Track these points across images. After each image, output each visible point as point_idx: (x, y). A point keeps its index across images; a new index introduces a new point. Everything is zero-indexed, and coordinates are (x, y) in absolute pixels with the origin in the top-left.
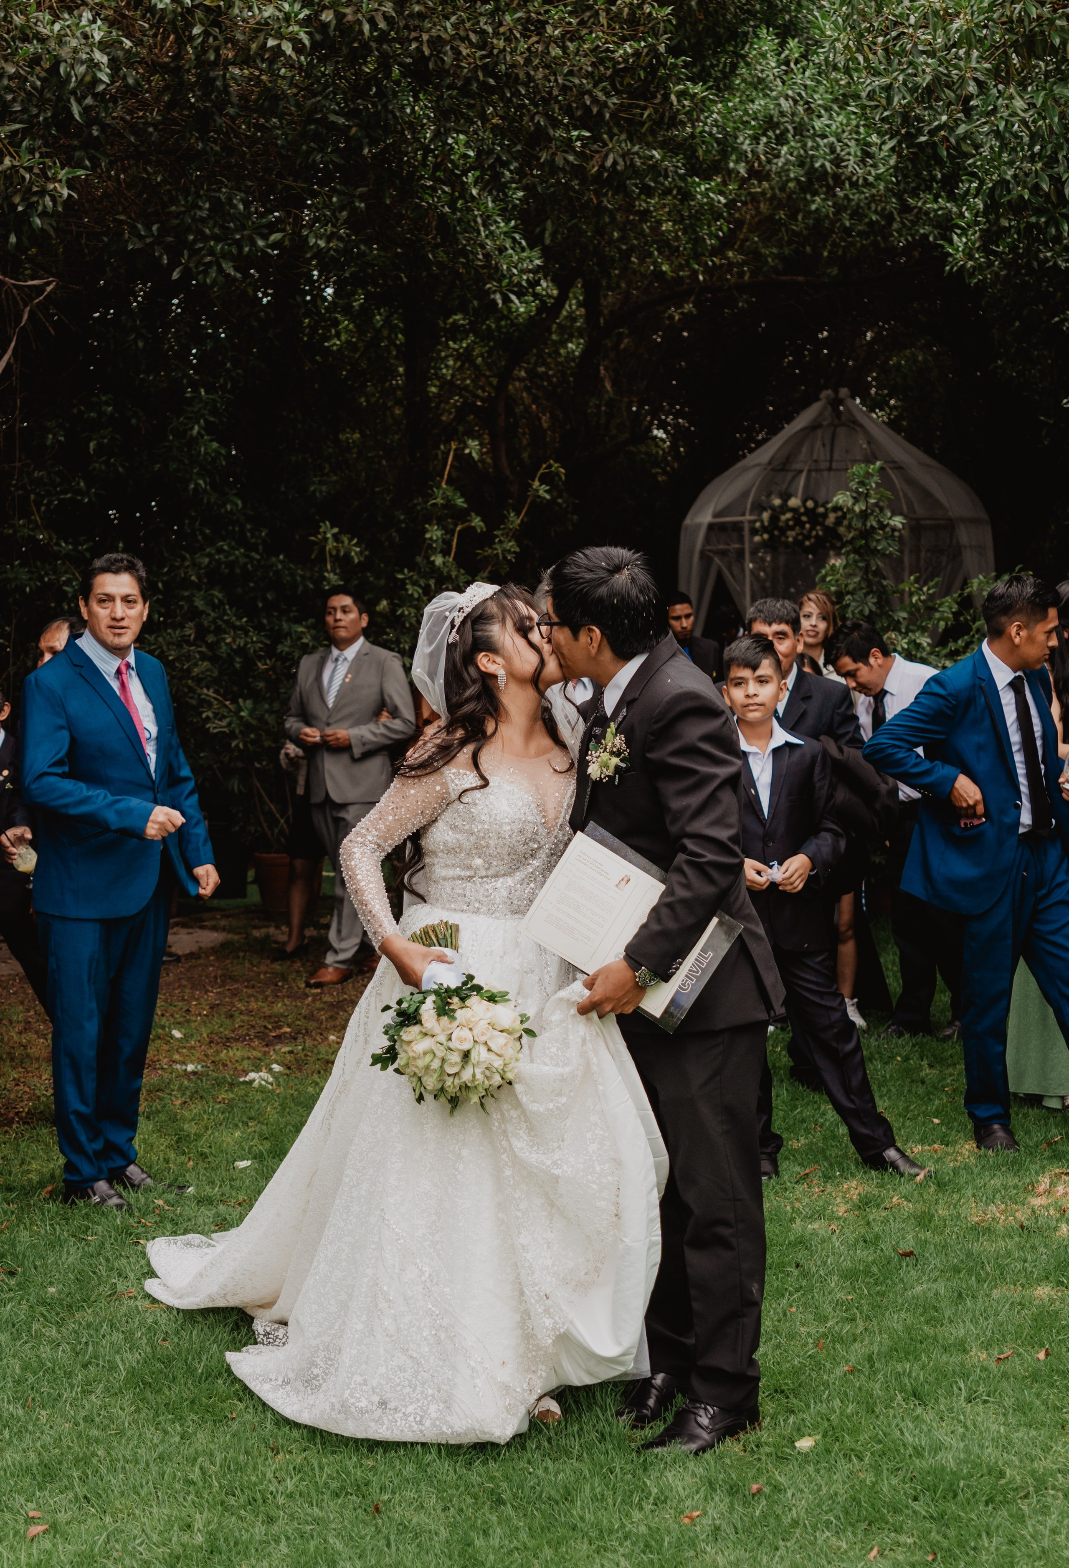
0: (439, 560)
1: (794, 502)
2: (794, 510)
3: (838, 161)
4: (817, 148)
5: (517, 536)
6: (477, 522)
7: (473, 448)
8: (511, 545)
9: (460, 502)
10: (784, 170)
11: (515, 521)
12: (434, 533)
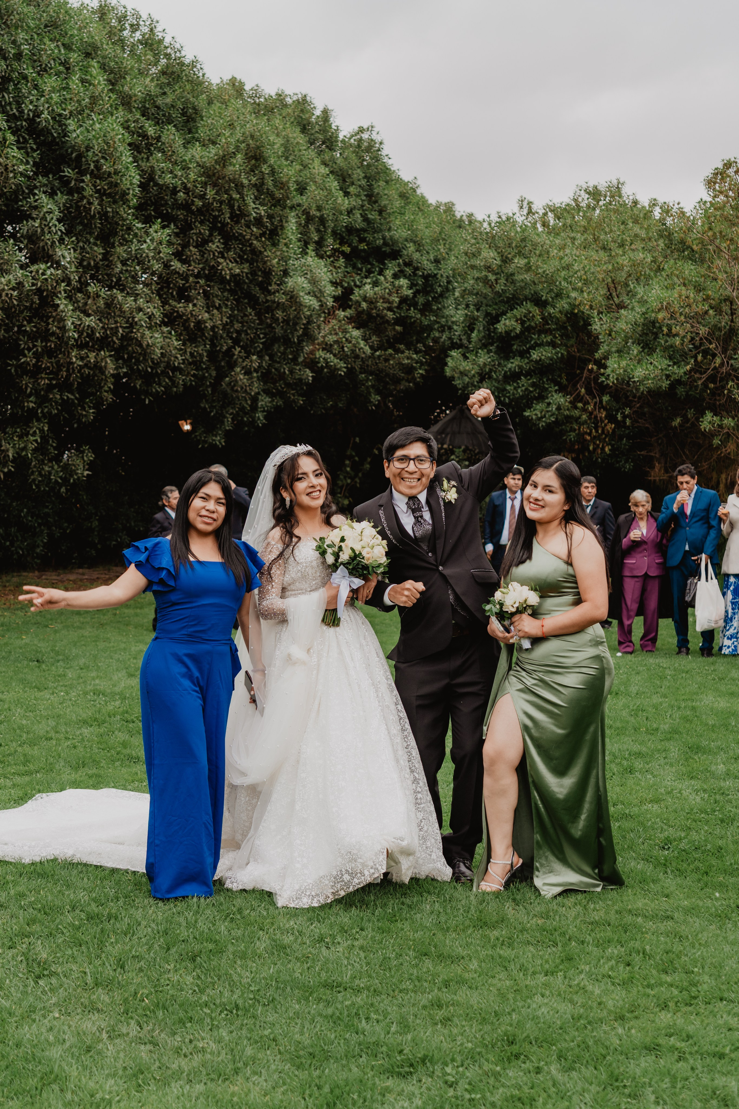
0: (348, 469)
1: (445, 446)
2: (445, 449)
3: (461, 340)
4: (454, 335)
5: (370, 463)
6: (357, 459)
7: (357, 440)
8: (368, 466)
9: (354, 454)
10: (444, 343)
11: (369, 460)
12: (347, 462)
